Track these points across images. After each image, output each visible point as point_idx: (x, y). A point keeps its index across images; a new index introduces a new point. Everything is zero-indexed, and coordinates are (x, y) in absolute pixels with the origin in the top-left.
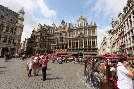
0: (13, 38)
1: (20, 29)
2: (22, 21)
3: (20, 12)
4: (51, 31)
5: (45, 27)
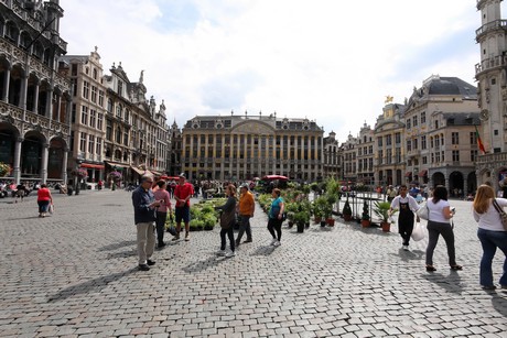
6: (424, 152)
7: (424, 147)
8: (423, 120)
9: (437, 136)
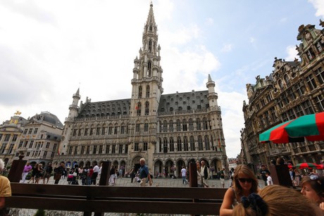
0: (210, 138)
1: (215, 116)
2: (214, 100)
3: (208, 86)
4: (278, 86)
5: (260, 86)
6: (29, 150)
7: (31, 146)
8: (36, 132)
9: (40, 142)
